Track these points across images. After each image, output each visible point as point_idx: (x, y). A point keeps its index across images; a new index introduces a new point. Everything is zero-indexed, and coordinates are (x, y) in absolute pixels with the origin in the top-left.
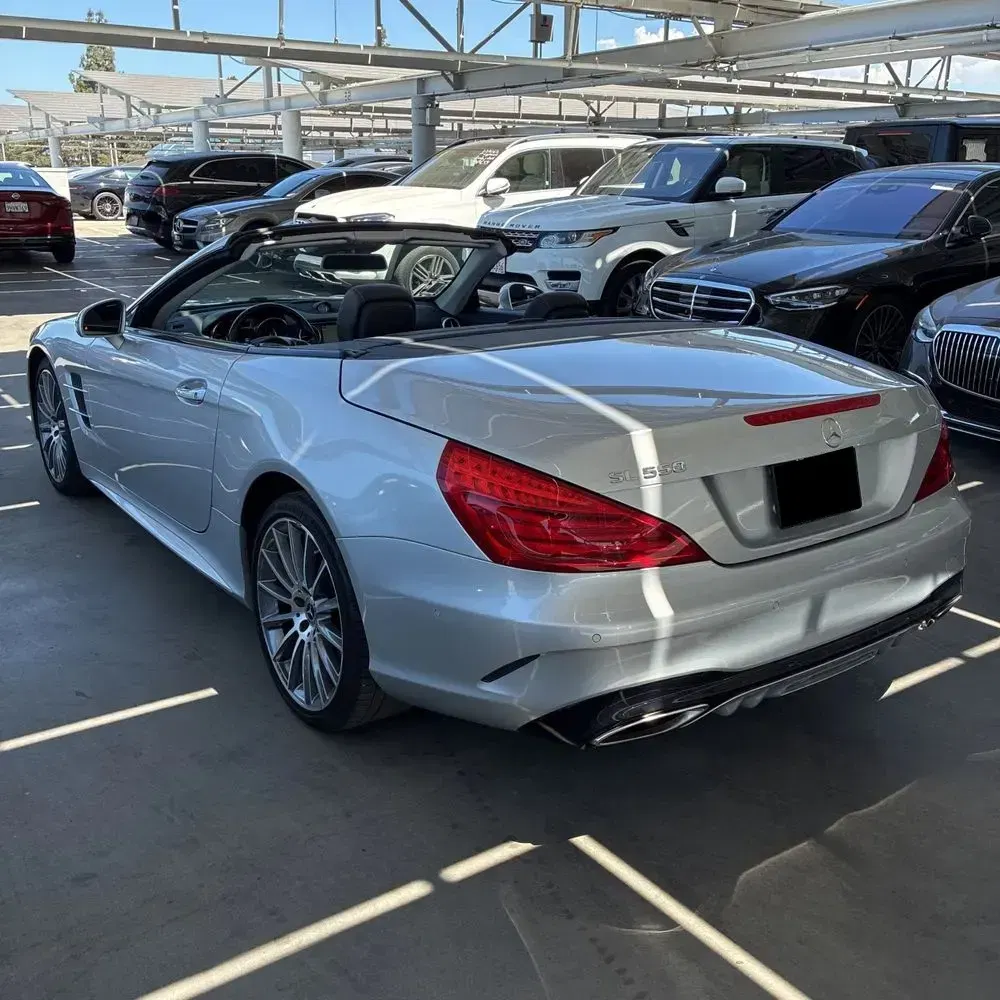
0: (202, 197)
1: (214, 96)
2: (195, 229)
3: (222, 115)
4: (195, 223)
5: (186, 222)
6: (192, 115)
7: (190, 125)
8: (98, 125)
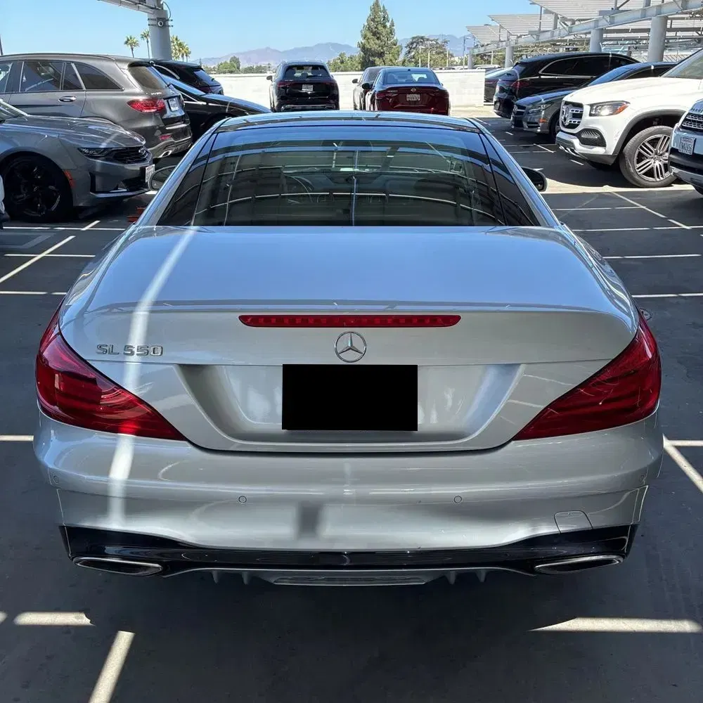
0: (546, 88)
1: (610, 9)
2: (523, 112)
3: (612, 23)
4: (524, 108)
5: (520, 107)
6: (592, 25)
7: (590, 33)
8: (535, 36)
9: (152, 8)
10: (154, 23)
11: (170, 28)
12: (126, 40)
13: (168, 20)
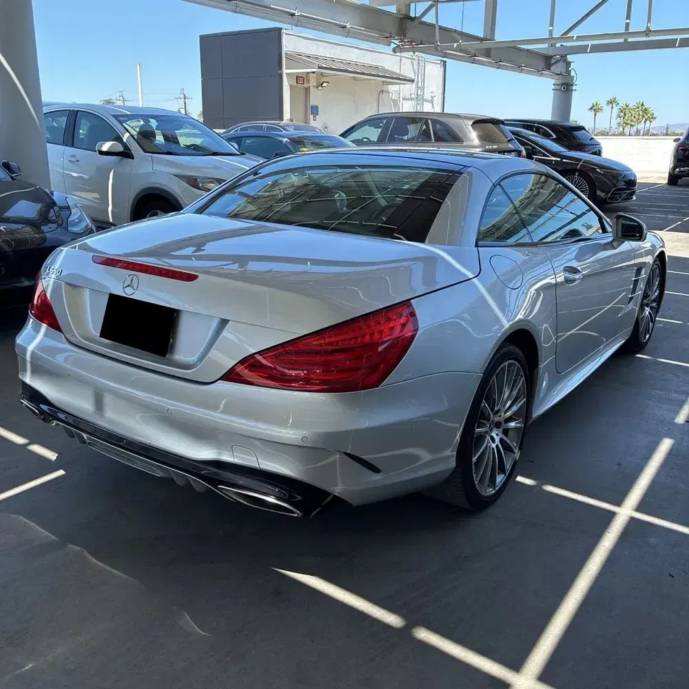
9: (558, 74)
10: (558, 87)
11: (573, 92)
12: (591, 106)
13: (572, 85)
